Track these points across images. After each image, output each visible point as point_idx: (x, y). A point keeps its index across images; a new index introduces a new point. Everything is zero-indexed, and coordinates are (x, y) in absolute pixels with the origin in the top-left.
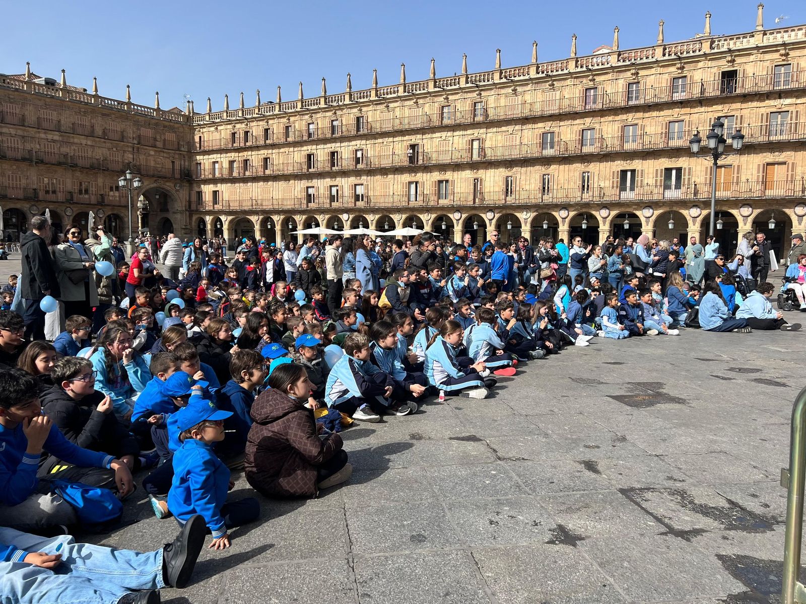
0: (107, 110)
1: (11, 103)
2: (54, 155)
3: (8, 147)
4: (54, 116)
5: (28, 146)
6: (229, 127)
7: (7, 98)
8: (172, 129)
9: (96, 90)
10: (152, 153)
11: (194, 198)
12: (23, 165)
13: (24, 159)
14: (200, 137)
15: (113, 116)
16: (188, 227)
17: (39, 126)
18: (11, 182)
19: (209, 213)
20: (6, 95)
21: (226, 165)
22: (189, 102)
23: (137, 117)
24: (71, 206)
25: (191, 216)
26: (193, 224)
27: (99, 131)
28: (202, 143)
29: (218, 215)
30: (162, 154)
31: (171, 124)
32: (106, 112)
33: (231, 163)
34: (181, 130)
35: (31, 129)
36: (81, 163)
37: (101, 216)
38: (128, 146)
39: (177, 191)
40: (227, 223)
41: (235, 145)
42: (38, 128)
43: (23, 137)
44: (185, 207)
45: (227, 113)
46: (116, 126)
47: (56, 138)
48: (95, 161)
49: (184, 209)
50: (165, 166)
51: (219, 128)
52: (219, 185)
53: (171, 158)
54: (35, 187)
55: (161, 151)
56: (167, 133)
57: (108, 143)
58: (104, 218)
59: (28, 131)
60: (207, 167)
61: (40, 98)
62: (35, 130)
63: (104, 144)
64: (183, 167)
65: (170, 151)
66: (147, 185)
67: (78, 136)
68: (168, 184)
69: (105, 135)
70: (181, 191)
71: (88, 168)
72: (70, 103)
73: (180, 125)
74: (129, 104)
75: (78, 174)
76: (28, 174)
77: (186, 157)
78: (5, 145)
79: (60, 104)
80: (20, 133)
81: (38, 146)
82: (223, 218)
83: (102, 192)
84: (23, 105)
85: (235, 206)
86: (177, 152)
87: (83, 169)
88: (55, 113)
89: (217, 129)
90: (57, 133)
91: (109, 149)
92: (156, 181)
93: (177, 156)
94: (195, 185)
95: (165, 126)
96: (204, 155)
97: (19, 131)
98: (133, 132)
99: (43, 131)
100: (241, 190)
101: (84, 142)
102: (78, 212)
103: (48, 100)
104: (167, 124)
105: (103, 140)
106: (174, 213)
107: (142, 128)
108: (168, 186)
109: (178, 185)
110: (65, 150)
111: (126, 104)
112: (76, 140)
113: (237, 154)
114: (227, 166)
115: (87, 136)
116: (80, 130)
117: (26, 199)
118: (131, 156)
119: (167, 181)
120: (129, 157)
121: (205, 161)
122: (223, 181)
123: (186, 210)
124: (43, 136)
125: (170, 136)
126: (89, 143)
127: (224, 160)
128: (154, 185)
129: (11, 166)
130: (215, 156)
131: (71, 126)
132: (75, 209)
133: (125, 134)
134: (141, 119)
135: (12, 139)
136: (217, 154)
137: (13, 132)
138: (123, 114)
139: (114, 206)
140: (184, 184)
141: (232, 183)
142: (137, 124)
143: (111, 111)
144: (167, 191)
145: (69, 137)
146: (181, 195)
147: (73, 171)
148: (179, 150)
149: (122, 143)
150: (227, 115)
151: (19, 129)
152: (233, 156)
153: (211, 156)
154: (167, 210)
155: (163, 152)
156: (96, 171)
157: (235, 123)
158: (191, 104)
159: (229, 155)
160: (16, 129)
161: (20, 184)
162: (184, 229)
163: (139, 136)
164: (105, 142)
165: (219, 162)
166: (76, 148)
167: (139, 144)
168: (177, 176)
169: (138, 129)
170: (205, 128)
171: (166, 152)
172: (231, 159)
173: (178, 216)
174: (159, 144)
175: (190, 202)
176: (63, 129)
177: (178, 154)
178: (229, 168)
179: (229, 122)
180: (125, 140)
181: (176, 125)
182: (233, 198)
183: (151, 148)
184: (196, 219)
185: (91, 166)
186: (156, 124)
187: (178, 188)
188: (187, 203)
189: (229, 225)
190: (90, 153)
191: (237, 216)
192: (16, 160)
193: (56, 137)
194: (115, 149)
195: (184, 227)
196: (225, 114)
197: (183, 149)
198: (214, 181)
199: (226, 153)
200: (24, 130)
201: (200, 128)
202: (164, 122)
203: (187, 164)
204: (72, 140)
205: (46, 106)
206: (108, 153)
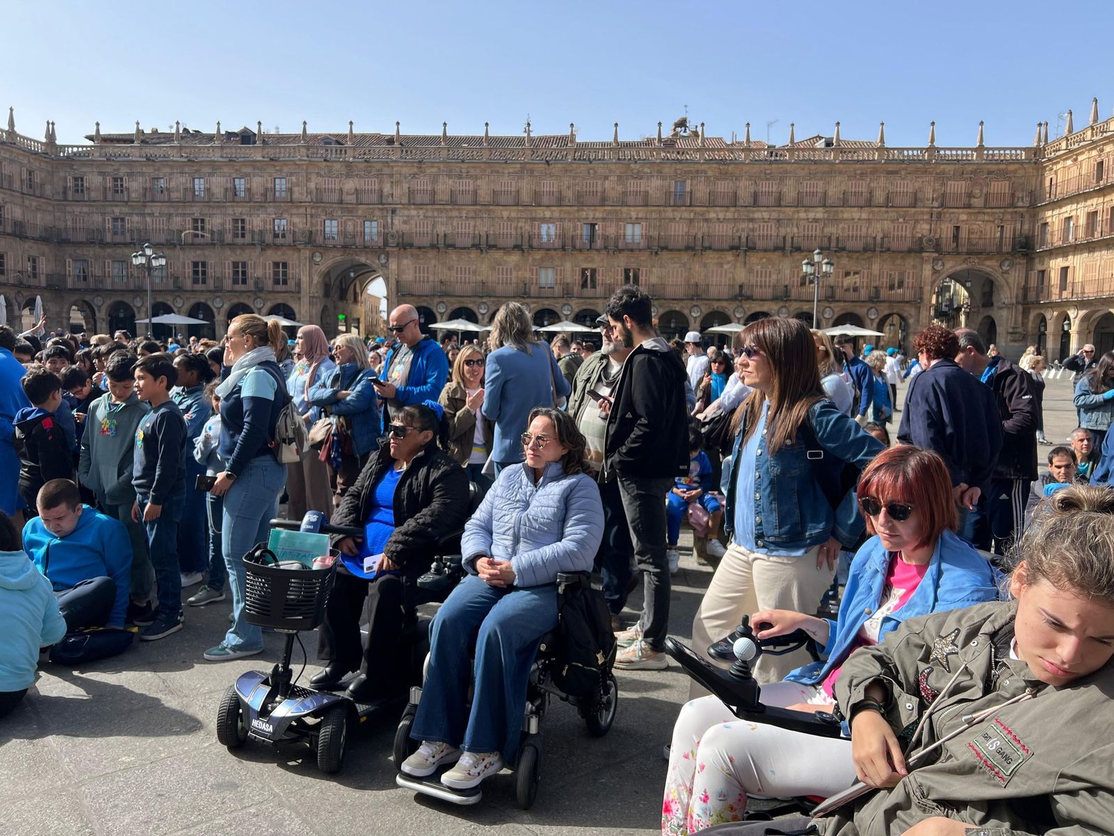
0: (895, 166)
1: (767, 179)
2: (815, 239)
3: (759, 236)
4: (820, 186)
5: (783, 231)
6: (1094, 153)
7: (763, 175)
8: (1003, 175)
9: (882, 140)
10: (964, 217)
11: (1033, 282)
12: (775, 256)
13: (776, 249)
14: (1051, 179)
15: (903, 172)
16: (1019, 330)
17: (799, 204)
18: (759, 279)
19: (1053, 305)
20: (761, 171)
21: (1082, 221)
22: (1040, 125)
23: (942, 167)
24: (832, 305)
25: (1026, 313)
26: (1030, 325)
27: (880, 197)
28: (1053, 188)
29: (1065, 309)
30: (981, 217)
31: (1002, 167)
32: (892, 168)
33: (1092, 215)
34: (1021, 172)
35: (788, 209)
36: (850, 245)
37: (873, 317)
38: (922, 213)
39: (1007, 272)
40: (1077, 321)
41: (1101, 183)
42: (798, 206)
43: (778, 220)
44: (1017, 297)
45: (1093, 129)
46: (905, 186)
47: (820, 215)
48: (870, 240)
49: (1014, 301)
50: (985, 234)
51: (1080, 158)
52: (1070, 257)
53: (996, 222)
54: (787, 283)
55: (979, 213)
56: (993, 183)
57: (892, 212)
58: (877, 320)
59: (784, 212)
60: (1056, 228)
61: (802, 166)
62: (792, 209)
63: (886, 216)
64: (1018, 232)
65: (995, 210)
66: (951, 268)
67: (848, 209)
68: (988, 263)
69: (888, 203)
70: (1012, 273)
71: (858, 252)
72: (841, 166)
73: (1017, 166)
74: (932, 149)
75: (845, 261)
76: (781, 267)
77: (1027, 217)
78: (756, 234)
79: (830, 170)
80: (775, 215)
81: (795, 230)
82: (1072, 313)
83: (877, 284)
84: (782, 179)
85: (1091, 293)
86: (1009, 210)
87: (851, 253)
88: (821, 183)
89: (1076, 160)
90: (821, 209)
91: (893, 221)
92: (966, 259)
93: (1008, 217)
94: (1037, 260)
95: (990, 173)
96: (1053, 210)
97: (773, 214)
98: (934, 191)
99: (803, 209)
100: (1103, 262)
101: (856, 216)
102: (841, 313)
103: (813, 167)
104: (994, 167)
105: (883, 209)
106: (1001, 308)
107: (949, 183)
108: (988, 266)
109: (1007, 263)
110: (831, 230)
111: (927, 150)
112: (846, 215)
113: (1101, 200)
114: (1085, 222)
115: (861, 207)
116: (852, 200)
117: (775, 299)
118: (928, 227)
119: (986, 259)
120: (923, 228)
121: (1054, 218)
122: (1076, 249)
123: (1018, 303)
124: (802, 215)
125: (1000, 187)
126: (864, 216)
127: (1079, 212)
128: (964, 266)
129: (762, 258)
130: (1068, 208)
131: (842, 196)
132: (836, 310)
133: (919, 195)
134: (948, 168)
135: (765, 224)
136: (1072, 203)
137: (766, 215)
138: (919, 166)
139: (890, 302)
140: (1018, 260)
141: (1089, 252)
142: (942, 177)
143: (899, 166)
144: (987, 273)
145: (836, 212)
146: (1011, 280)
147: (838, 257)
148: (1012, 205)
149: (913, 210)
150: (1092, 133)
151: (774, 211)
152: (1094, 203)
153: (1064, 209)
154: (992, 305)
155: (984, 213)
156: (869, 254)
157: (1103, 145)
158: (1043, 129)
159: (1089, 202)
160: (769, 211)
161: (770, 281)
162: (1011, 333)
163: (943, 195)
164: (887, 212)
165: (1074, 218)
166: (846, 226)
167: (942, 206)
168: (1007, 248)
169: (943, 184)
170: (1058, 162)
171: (988, 213)
172: (1092, 209)
173: (1004, 313)
174: (977, 202)
175: (1025, 290)
176: (829, 202)
177: (1011, 213)
178: (1088, 224)
179: (1093, 145)
180: (919, 204)
181: (1011, 168)
182: (1089, 276)
183: (961, 210)
184: (1035, 317)
185: (864, 248)
186: (974, 172)
187: (1005, 268)
188: (1021, 292)
189: (1080, 325)
190: (864, 230)
191: (1093, 308)
192: (766, 250)
193: (819, 213)
194: (901, 220)
195: (1011, 330)
196: (1089, 133)
197: (1020, 204)
198: (1064, 251)
199: (1086, 200)
200: (779, 212)
201: (1053, 164)
202: (989, 166)
203: (1026, 227)
204: (840, 216)
205: (811, 176)
206: (892, 226)
